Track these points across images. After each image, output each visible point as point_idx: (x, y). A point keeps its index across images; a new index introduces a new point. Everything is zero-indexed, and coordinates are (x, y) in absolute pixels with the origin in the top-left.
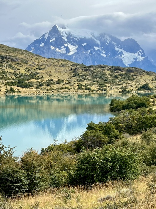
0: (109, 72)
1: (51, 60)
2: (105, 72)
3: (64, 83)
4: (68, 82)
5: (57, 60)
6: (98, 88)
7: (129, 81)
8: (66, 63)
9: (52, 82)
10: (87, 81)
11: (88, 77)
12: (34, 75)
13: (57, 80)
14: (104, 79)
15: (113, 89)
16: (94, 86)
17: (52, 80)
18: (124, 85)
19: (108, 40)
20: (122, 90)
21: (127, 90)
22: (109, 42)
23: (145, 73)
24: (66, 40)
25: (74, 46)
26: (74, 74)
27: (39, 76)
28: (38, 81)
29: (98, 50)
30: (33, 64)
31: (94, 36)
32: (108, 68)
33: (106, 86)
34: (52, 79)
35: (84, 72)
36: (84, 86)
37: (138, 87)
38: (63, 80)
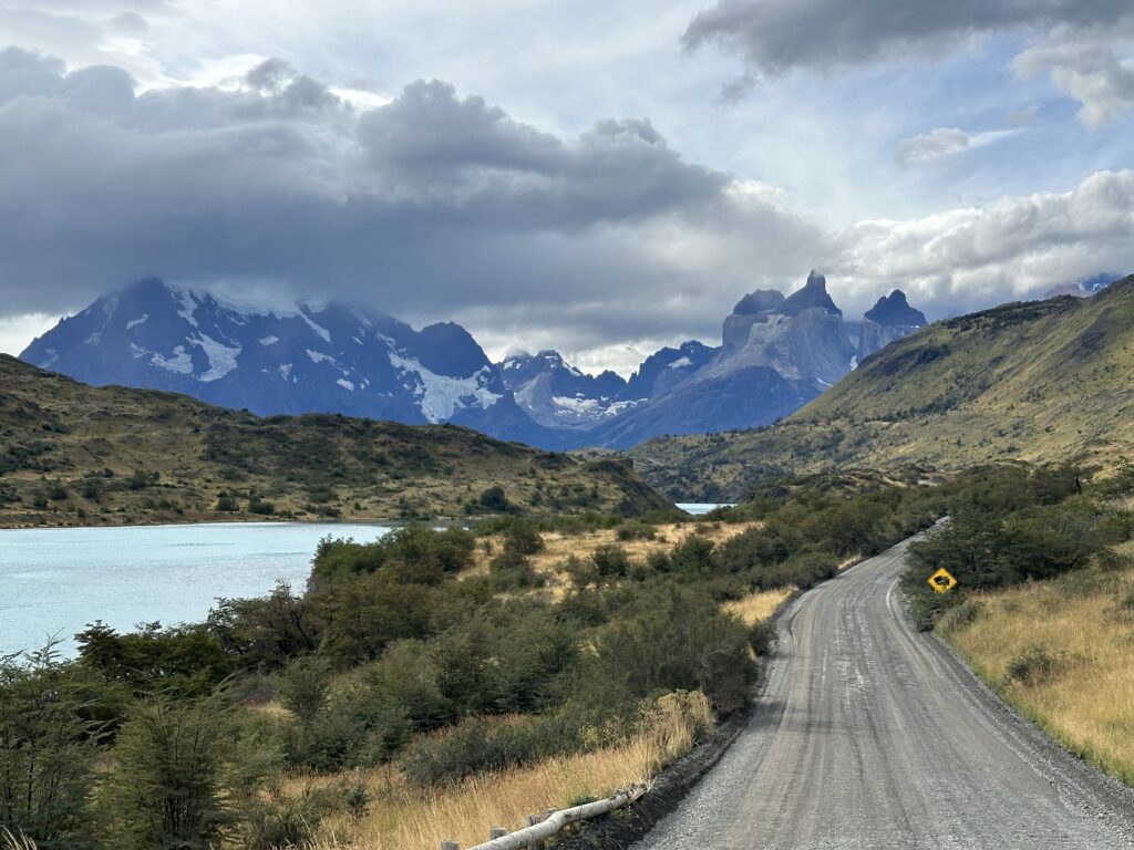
0: (348, 441)
1: (111, 394)
2: (335, 440)
3: (159, 485)
4: (180, 482)
5: (135, 396)
6: (305, 503)
7: (428, 480)
8: (175, 406)
9: (108, 481)
10: (262, 477)
11: (263, 462)
12: (31, 453)
13: (130, 473)
14: (329, 471)
15: (365, 509)
16: (288, 497)
17: (109, 474)
18: (409, 493)
20: (403, 515)
21: (421, 511)
23: (492, 449)
24: (193, 322)
26: (206, 447)
27: (53, 458)
28: (44, 479)
29: (324, 363)
30: (27, 410)
31: (305, 310)
32: (346, 427)
33: (336, 497)
34: (107, 470)
35: (248, 441)
36: (244, 497)
37: (467, 500)
38: (157, 476)
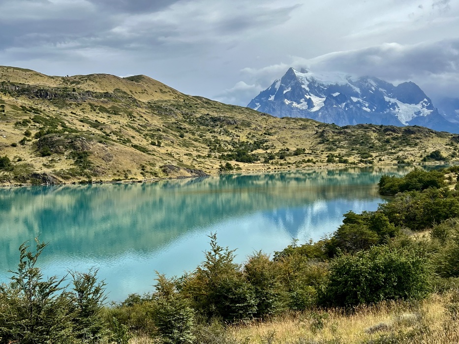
0: (375, 134)
1: (285, 120)
2: (370, 134)
3: (305, 153)
4: (312, 152)
5: (294, 120)
6: (360, 159)
7: (408, 148)
8: (308, 123)
9: (288, 153)
10: (342, 149)
11: (342, 143)
12: (261, 143)
13: (295, 149)
14: (368, 146)
15: (384, 160)
16: (353, 157)
17: (288, 150)
18: (400, 154)
19: (373, 86)
20: (398, 162)
21: (406, 161)
22: (374, 89)
23: (434, 135)
24: (307, 89)
25: (321, 97)
26: (320, 139)
27: (269, 145)
28: (266, 152)
29: (358, 102)
30: (259, 128)
31: (350, 81)
32: (374, 129)
33: (371, 156)
34: (287, 148)
35: (336, 136)
36: (336, 157)
37: (424, 156)
38: (304, 150)
